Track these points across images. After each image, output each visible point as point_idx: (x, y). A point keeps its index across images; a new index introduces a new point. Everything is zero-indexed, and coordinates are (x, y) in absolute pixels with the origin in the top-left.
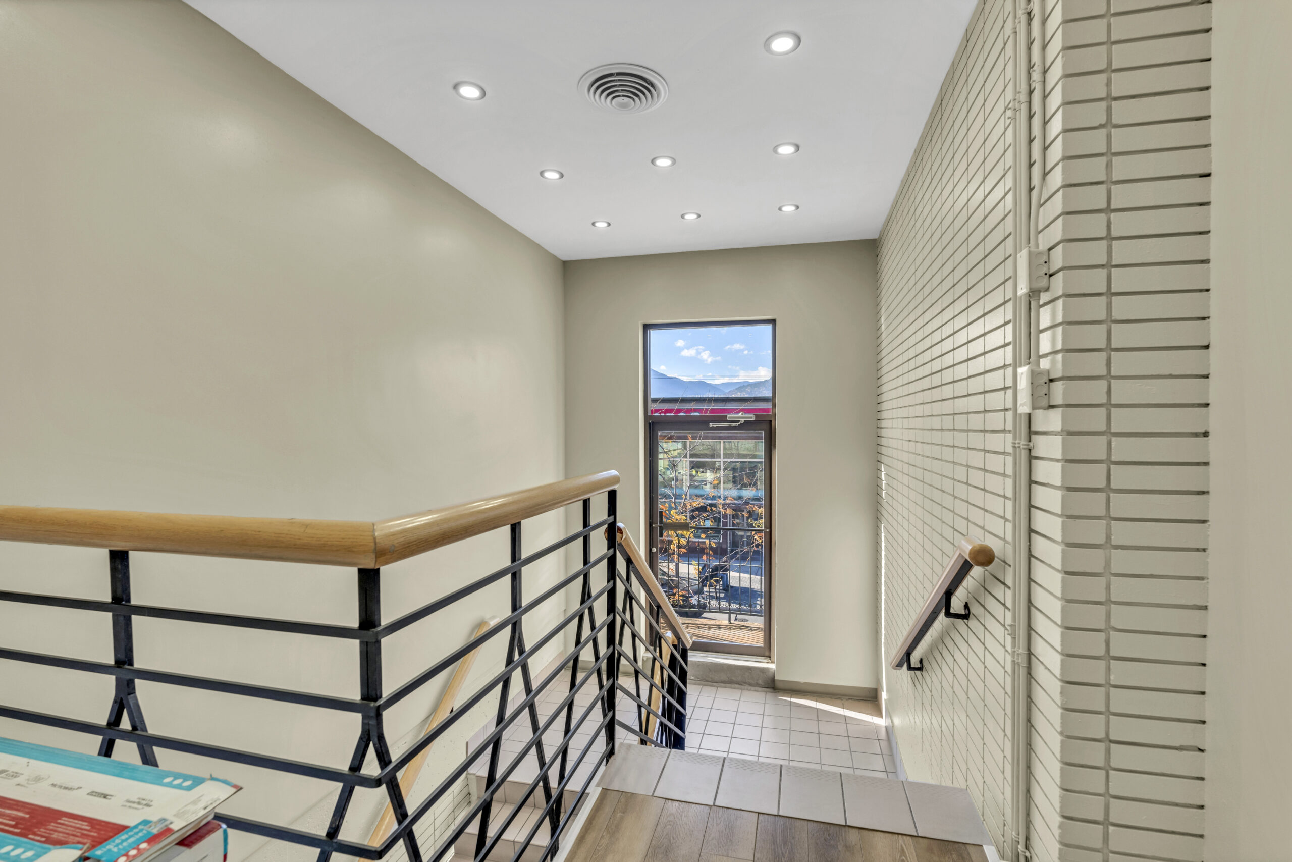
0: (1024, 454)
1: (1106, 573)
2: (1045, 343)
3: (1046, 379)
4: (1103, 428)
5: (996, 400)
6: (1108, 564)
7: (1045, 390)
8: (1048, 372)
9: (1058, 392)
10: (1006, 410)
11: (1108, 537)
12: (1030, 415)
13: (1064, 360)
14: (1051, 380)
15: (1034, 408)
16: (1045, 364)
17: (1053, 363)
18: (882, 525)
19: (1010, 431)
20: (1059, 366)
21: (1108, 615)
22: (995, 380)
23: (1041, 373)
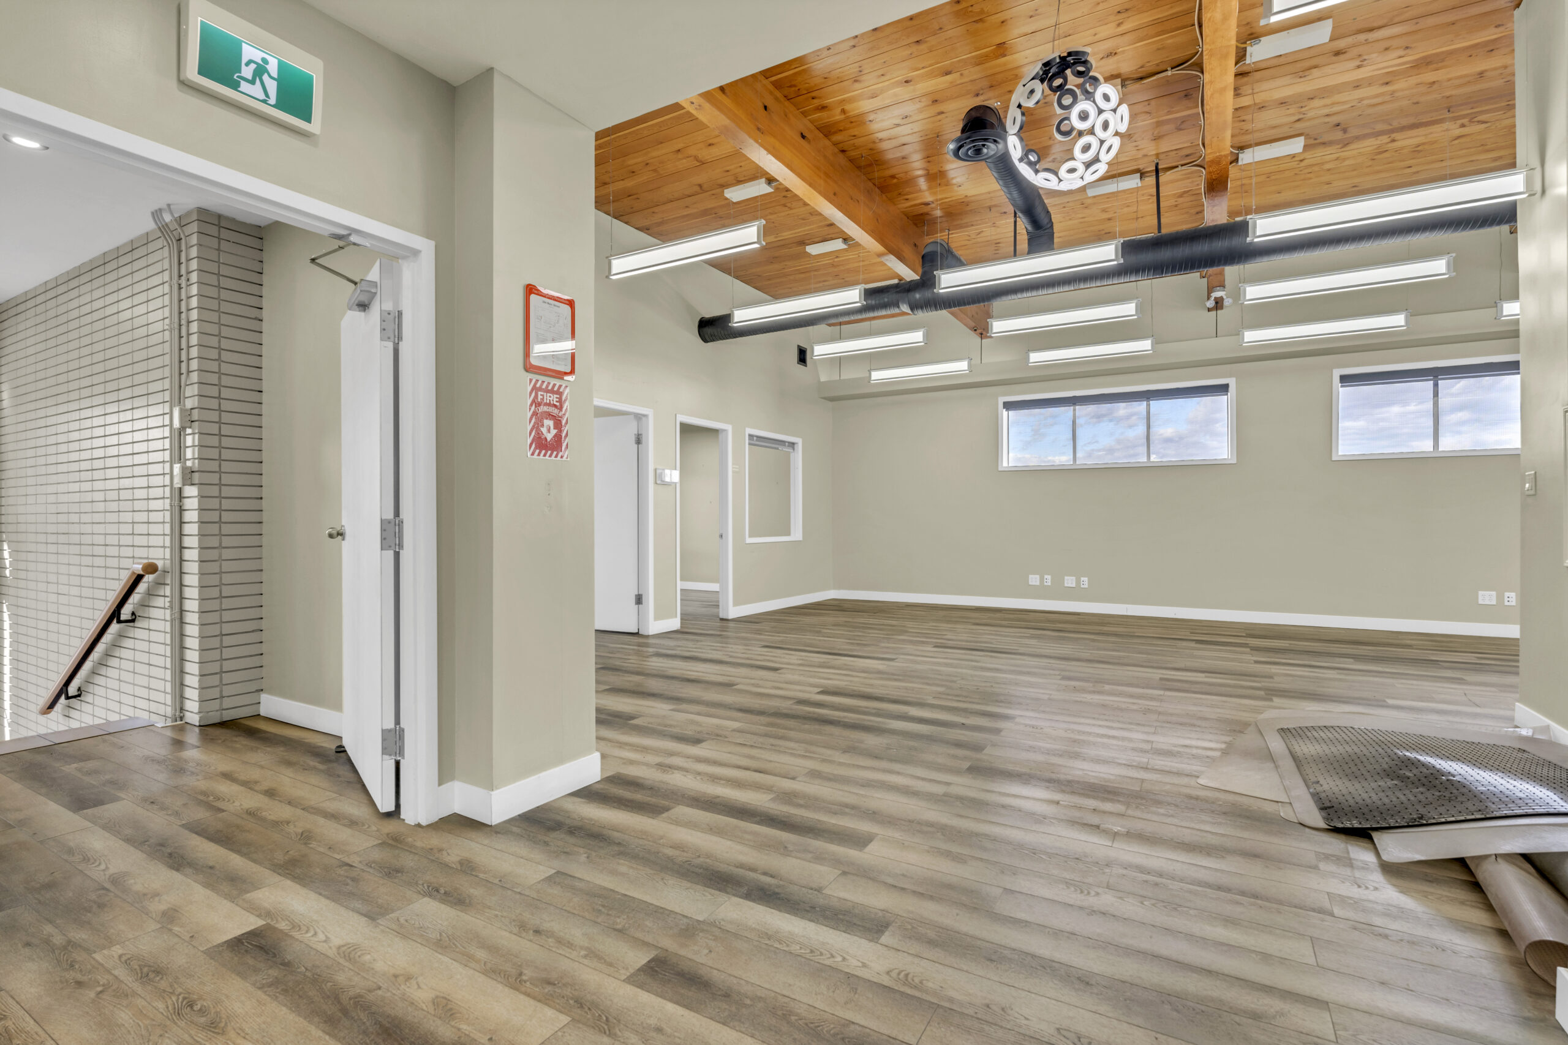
0: (177, 509)
1: (220, 559)
2: (189, 453)
3: (189, 471)
4: (217, 495)
5: (158, 481)
6: (220, 556)
7: (189, 476)
8: (191, 467)
9: (196, 477)
10: (164, 486)
11: (221, 543)
12: (180, 488)
13: (199, 462)
14: (193, 472)
15: (184, 485)
16: (189, 464)
17: (193, 463)
18: (5, 605)
19: (167, 498)
20: (197, 465)
21: (221, 578)
22: (157, 469)
23: (187, 468)
